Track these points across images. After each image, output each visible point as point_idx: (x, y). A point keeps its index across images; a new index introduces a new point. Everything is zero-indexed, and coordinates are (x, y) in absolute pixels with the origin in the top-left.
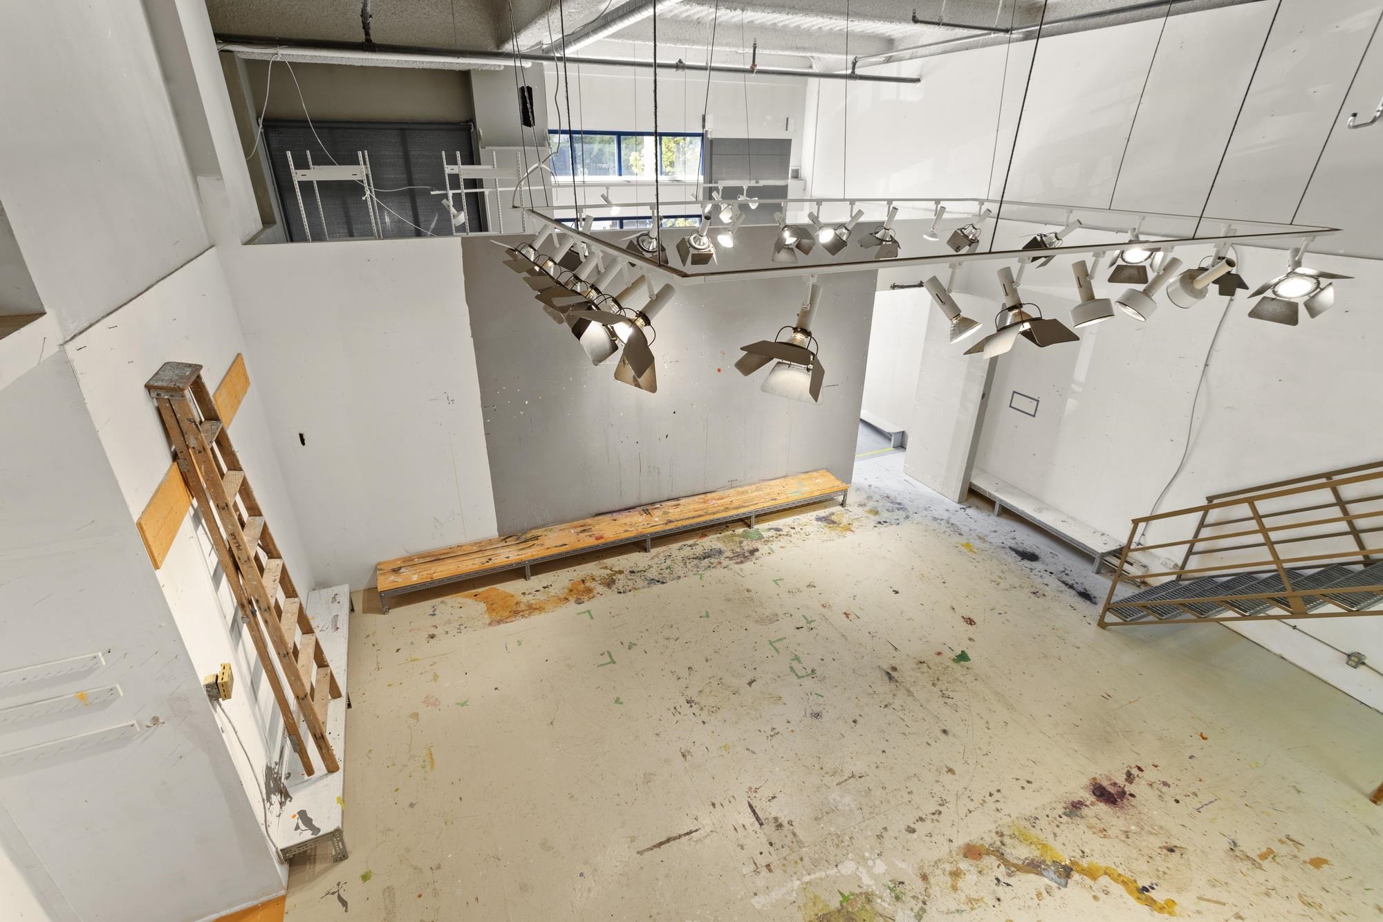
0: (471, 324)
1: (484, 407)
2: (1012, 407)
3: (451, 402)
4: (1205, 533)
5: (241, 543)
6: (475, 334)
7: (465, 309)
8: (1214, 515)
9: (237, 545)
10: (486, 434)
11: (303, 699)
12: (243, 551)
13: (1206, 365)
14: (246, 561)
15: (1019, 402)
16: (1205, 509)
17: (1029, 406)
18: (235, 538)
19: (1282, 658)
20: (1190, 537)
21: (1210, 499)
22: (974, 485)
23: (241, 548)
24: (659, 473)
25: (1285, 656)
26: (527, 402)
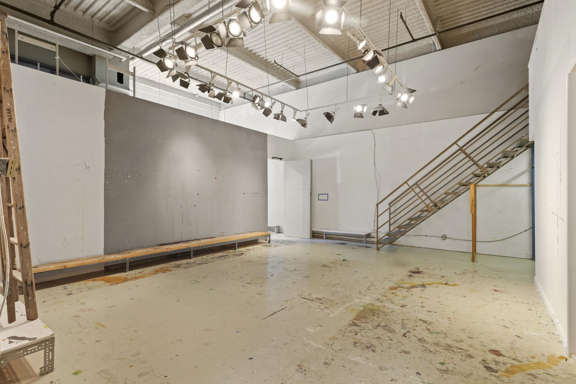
0: (105, 130)
1: (106, 174)
2: (320, 200)
3: (87, 168)
4: (392, 216)
5: (13, 118)
6: (106, 136)
7: (103, 122)
8: (392, 209)
9: (10, 117)
10: (105, 190)
11: (25, 247)
12: (12, 123)
13: (375, 164)
14: (12, 131)
15: (321, 197)
16: (389, 208)
17: (325, 197)
18: (10, 113)
19: (427, 248)
20: (388, 219)
21: (390, 204)
22: (314, 231)
23: (12, 120)
24: (191, 225)
25: (427, 247)
26: (129, 176)
